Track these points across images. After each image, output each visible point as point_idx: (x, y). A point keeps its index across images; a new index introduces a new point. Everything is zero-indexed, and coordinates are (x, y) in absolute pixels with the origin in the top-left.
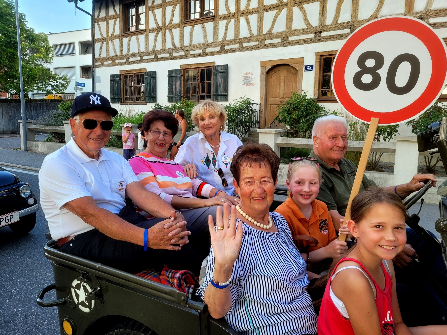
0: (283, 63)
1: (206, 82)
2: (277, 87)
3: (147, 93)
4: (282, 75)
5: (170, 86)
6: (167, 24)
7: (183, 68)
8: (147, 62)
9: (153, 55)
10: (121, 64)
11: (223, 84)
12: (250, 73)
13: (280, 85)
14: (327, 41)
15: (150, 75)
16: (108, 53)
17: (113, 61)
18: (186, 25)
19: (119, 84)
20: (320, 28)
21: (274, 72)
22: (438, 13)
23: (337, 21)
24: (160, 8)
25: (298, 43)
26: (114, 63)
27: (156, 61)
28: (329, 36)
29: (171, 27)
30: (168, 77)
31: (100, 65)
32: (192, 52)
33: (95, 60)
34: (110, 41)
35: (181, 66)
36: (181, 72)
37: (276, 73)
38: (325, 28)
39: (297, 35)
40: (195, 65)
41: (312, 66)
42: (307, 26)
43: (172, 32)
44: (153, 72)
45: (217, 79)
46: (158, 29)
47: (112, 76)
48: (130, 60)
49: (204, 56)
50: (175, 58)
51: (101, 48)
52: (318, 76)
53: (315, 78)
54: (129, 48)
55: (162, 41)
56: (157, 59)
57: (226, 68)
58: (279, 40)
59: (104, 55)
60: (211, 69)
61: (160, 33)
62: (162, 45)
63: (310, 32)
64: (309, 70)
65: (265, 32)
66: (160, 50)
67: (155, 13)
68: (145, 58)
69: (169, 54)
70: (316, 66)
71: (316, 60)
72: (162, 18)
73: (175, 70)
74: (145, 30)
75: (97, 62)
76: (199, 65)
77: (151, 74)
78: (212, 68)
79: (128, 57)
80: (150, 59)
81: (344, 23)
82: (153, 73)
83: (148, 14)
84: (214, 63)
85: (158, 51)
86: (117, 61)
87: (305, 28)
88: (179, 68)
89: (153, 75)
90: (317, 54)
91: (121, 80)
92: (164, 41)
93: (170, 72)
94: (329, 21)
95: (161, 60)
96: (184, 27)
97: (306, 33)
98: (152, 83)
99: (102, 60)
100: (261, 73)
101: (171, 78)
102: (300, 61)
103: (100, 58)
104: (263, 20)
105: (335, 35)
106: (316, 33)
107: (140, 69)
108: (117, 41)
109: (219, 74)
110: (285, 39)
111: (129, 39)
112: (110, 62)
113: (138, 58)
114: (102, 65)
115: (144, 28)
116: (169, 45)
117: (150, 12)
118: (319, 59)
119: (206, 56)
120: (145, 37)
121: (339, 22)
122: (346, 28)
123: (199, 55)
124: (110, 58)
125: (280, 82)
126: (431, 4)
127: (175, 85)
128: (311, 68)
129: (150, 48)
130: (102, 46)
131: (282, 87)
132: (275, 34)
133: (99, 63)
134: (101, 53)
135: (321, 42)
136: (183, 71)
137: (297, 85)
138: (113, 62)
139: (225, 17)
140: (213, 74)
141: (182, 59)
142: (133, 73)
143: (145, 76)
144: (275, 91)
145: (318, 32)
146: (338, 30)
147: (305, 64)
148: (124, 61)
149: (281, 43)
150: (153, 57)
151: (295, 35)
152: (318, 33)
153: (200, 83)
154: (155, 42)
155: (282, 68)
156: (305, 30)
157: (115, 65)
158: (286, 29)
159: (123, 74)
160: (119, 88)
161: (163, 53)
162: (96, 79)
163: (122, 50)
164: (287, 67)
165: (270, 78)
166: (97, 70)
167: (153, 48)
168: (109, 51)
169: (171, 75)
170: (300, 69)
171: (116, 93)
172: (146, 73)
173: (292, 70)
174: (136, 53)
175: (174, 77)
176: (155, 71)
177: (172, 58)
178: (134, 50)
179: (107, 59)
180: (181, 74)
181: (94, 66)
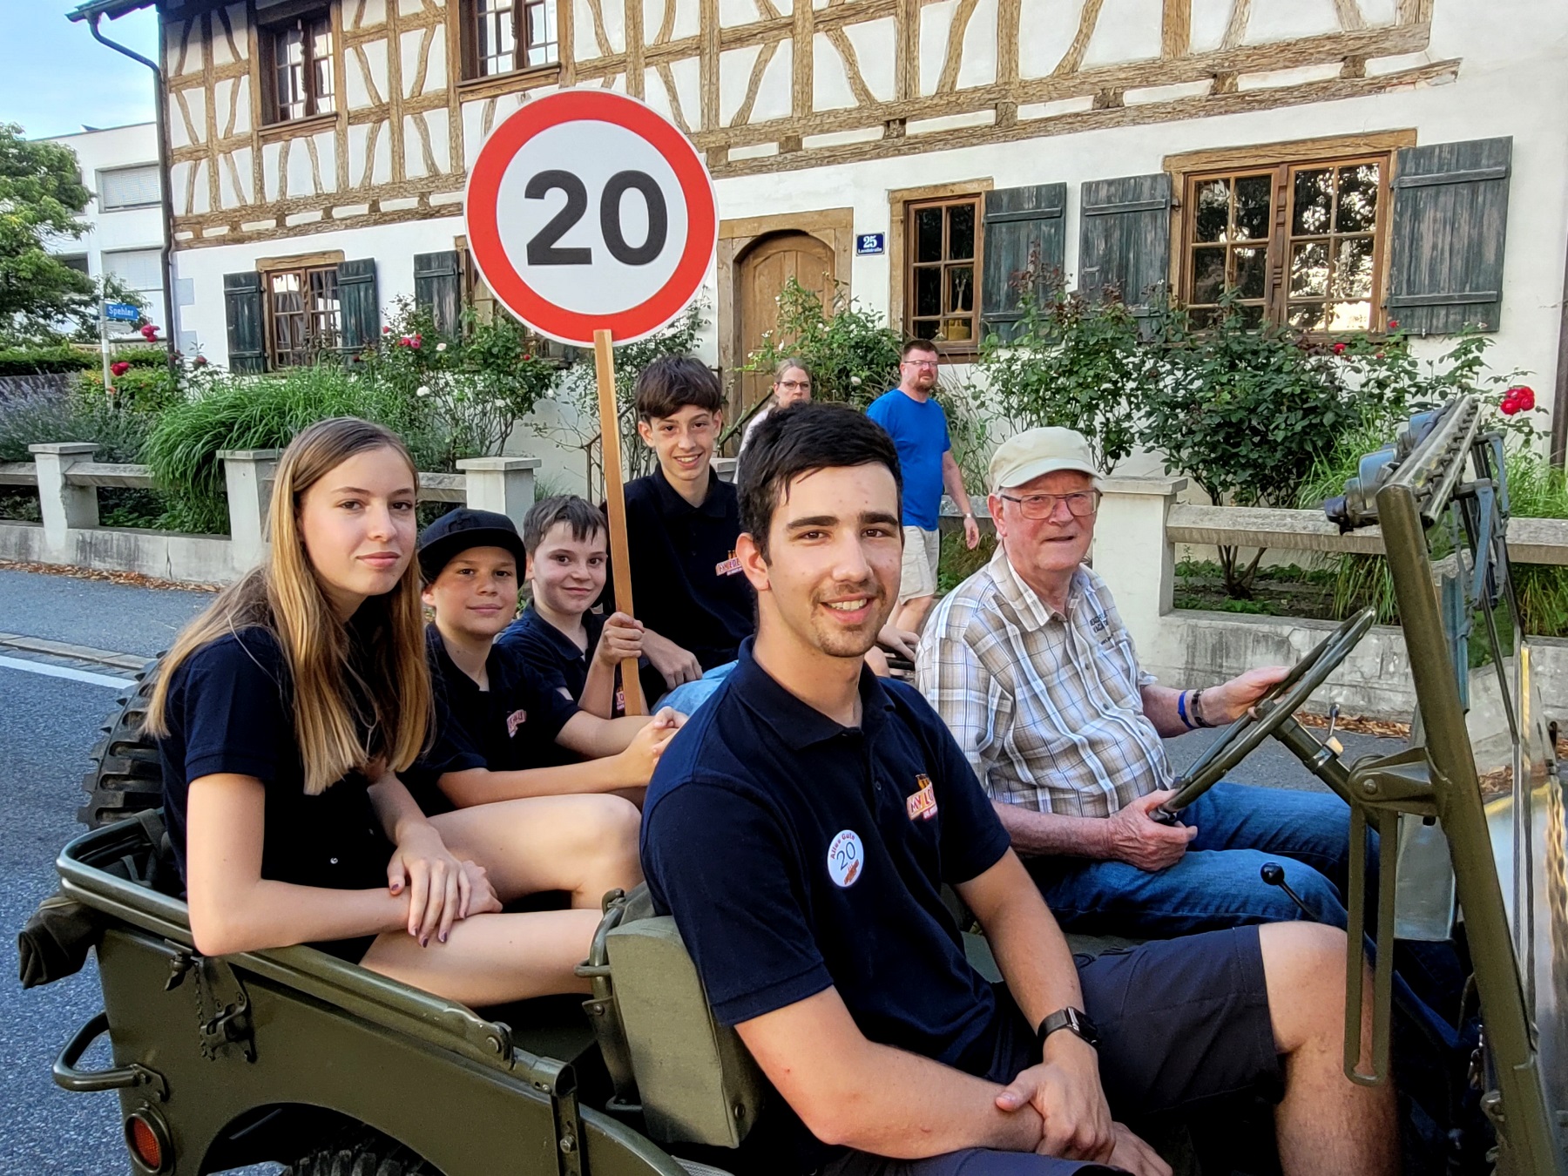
0: (787, 227)
3: (349, 334)
6: (406, 95)
8: (347, 227)
9: (365, 203)
10: (259, 236)
14: (925, 151)
15: (357, 273)
16: (215, 199)
17: (235, 227)
18: (470, 97)
19: (256, 307)
20: (902, 106)
21: (761, 258)
22: (1263, 56)
23: (954, 83)
24: (382, 38)
25: (832, 157)
26: (236, 233)
27: (376, 223)
28: (931, 135)
29: (419, 105)
30: (416, 278)
31: (192, 240)
33: (174, 223)
34: (221, 157)
35: (457, 238)
36: (458, 261)
37: (767, 261)
38: (917, 106)
39: (828, 131)
41: (880, 238)
42: (860, 101)
43: (422, 120)
44: (365, 261)
46: (379, 113)
47: (232, 280)
48: (291, 221)
50: (438, 212)
51: (191, 183)
52: (900, 272)
53: (891, 276)
54: (283, 179)
55: (393, 152)
56: (377, 217)
58: (771, 149)
59: (202, 206)
61: (386, 123)
62: (393, 168)
63: (871, 120)
64: (872, 250)
65: (725, 120)
66: (387, 184)
67: (364, 54)
68: (337, 213)
69: (417, 199)
70: (891, 237)
71: (892, 215)
72: (390, 72)
73: (438, 254)
74: (336, 115)
75: (182, 231)
77: (358, 269)
79: (281, 213)
80: (356, 216)
81: (976, 89)
82: (366, 266)
83: (343, 61)
85: (381, 188)
86: (246, 227)
87: (853, 106)
88: (453, 248)
89: (366, 273)
90: (893, 196)
91: (262, 292)
92: (398, 156)
93: (422, 261)
94: (927, 85)
95: (392, 221)
96: (461, 104)
97: (856, 124)
98: (362, 298)
99: (199, 223)
100: (718, 263)
101: (426, 283)
102: (842, 219)
103: (189, 215)
104: (718, 79)
105: (947, 132)
106: (888, 124)
107: (324, 253)
108: (244, 157)
110: (792, 144)
111: (283, 148)
112: (224, 230)
113: (317, 215)
114: (199, 241)
115: (334, 109)
116: (415, 168)
117: (349, 53)
118: (902, 213)
120: (337, 140)
121: (958, 87)
122: (981, 107)
124: (223, 215)
126: (1242, 25)
127: (441, 305)
128: (875, 243)
129: (355, 182)
130: (194, 172)
132: (757, 127)
133: (188, 235)
134: (192, 197)
135: (905, 154)
136: (463, 256)
138: (235, 229)
139: (596, 68)
141: (461, 214)
142: (300, 268)
143: (341, 278)
145: (894, 120)
146: (958, 113)
147: (859, 230)
148: (271, 224)
149: (779, 159)
150: (364, 209)
151: (822, 132)
152: (895, 122)
154: (368, 157)
155: (785, 243)
156: (854, 114)
157: (241, 240)
158: (793, 109)
159: (268, 272)
160: (257, 316)
161: (396, 197)
162: (179, 291)
163: (262, 188)
164: (803, 240)
165: (751, 279)
166: (181, 258)
167: (365, 178)
168: (218, 188)
169: (425, 273)
170: (841, 248)
171: (248, 338)
172: (344, 266)
173: (820, 250)
174: (306, 198)
175: (435, 281)
176: (372, 259)
177: (427, 213)
178: (300, 187)
179: (213, 221)
180: (459, 267)
181: (172, 244)
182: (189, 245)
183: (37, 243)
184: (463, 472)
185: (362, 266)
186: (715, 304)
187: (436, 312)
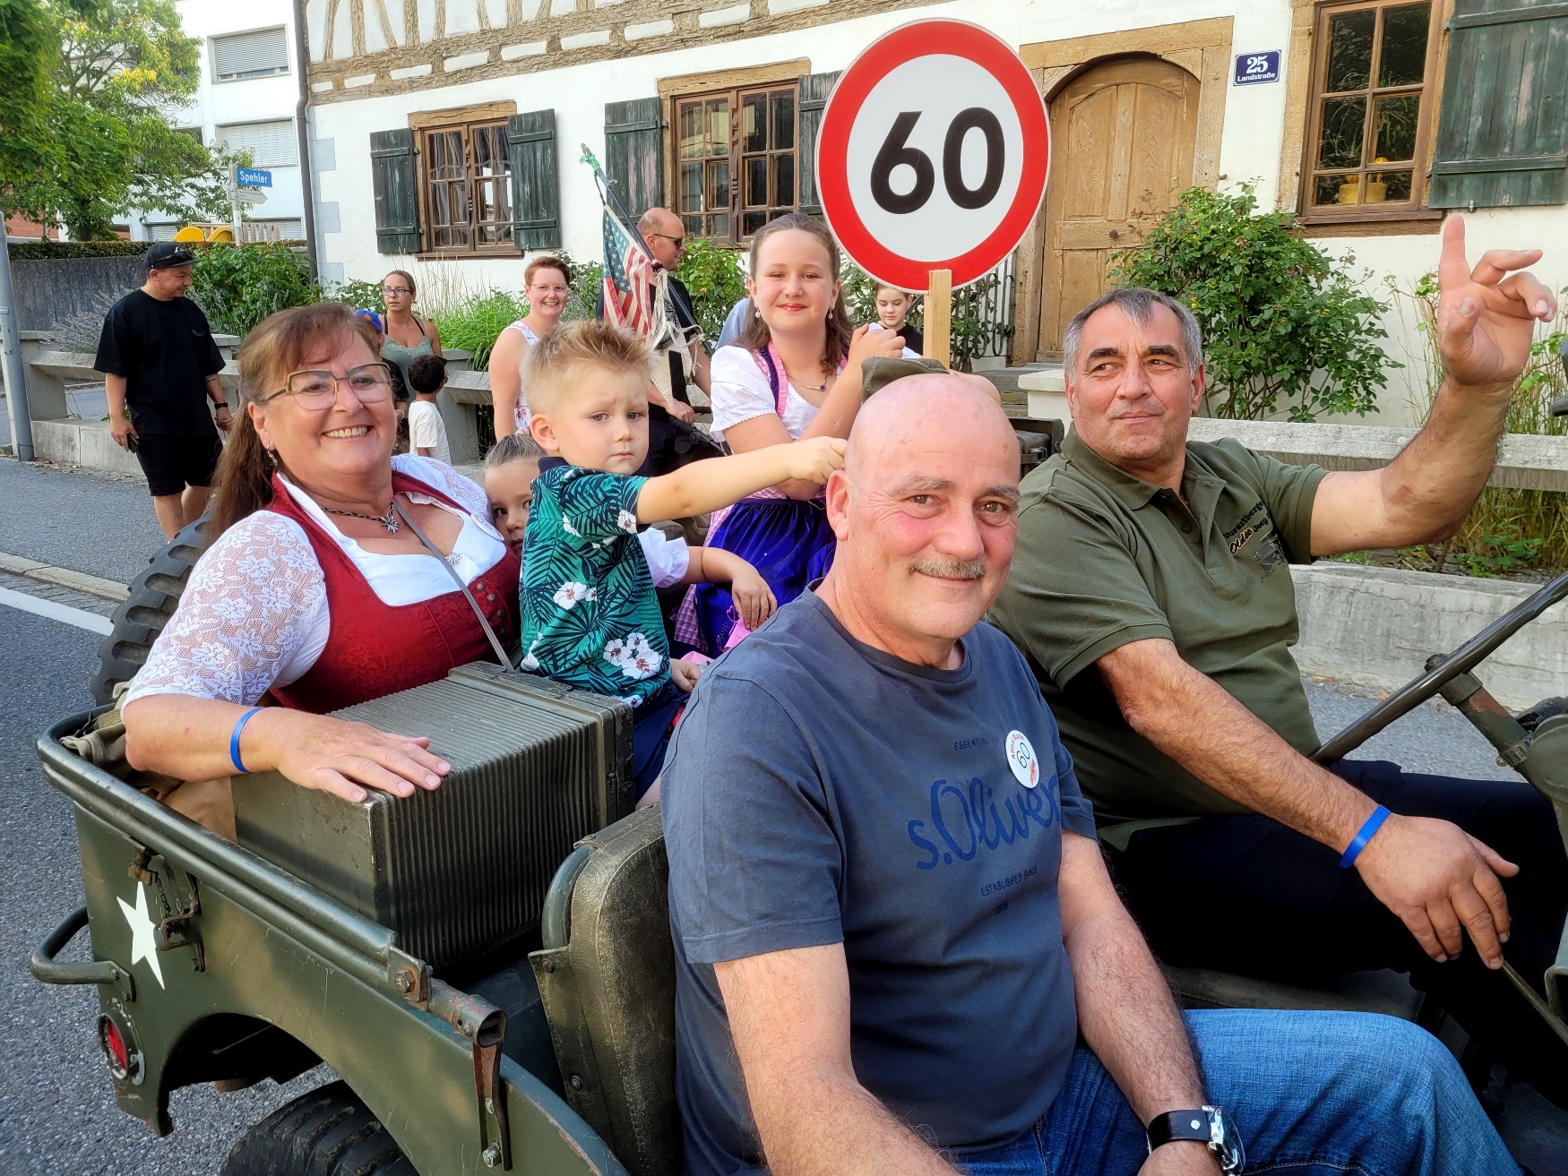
0: (1127, 50)
1: (771, 151)
2: (1093, 169)
3: (521, 206)
4: (1121, 109)
5: (615, 177)
7: (671, 93)
8: (519, 71)
9: (542, 39)
10: (412, 85)
13: (1108, 155)
15: (533, 129)
16: (358, 38)
17: (382, 74)
19: (409, 173)
21: (1082, 97)
26: (383, 82)
27: (556, 65)
30: (607, 134)
31: (331, 92)
32: (707, 20)
33: (311, 70)
35: (661, 81)
36: (661, 112)
37: (1091, 100)
40: (722, 77)
41: (1273, 59)
44: (542, 114)
47: (379, 140)
48: (450, 65)
49: (759, 35)
50: (634, 48)
51: (331, 21)
52: (1300, 108)
53: (1287, 115)
54: (441, 12)
56: (558, 57)
59: (343, 49)
60: (791, 91)
64: (1259, 77)
66: (570, 14)
68: (508, 53)
69: (608, 32)
70: (1291, 56)
71: (1295, 24)
73: (636, 103)
75: (320, 81)
76: (739, 76)
77: (534, 124)
78: (797, 88)
79: (438, 51)
80: (530, 58)
82: (543, 121)
85: (562, 20)
88: (654, 94)
89: (543, 128)
91: (416, 155)
93: (616, 112)
95: (575, 62)
98: (539, 162)
99: (339, 70)
101: (620, 140)
102: (1216, 34)
103: (329, 61)
107: (491, 105)
112: (370, 78)
113: (481, 57)
114: (340, 93)
118: (1311, 21)
119: (768, 32)
123: (737, 29)
124: (369, 60)
125: (1110, 140)
127: (638, 169)
128: (1266, 65)
129: (530, 10)
130: (333, 9)
131: (1120, 166)
133: (327, 86)
134: (331, 38)
136: (667, 104)
137: (1196, 154)
138: (382, 77)
140: (801, 116)
141: (664, 50)
142: (461, 124)
143: (512, 136)
144: (1085, 186)
147: (1241, 47)
148: (426, 69)
150: (540, 47)
153: (744, 158)
155: (1120, 73)
157: (389, 90)
159: (422, 130)
160: (410, 187)
161: (582, 30)
162: (319, 155)
163: (415, 25)
164: (1152, 66)
165: (1064, 123)
166: (320, 114)
167: (542, 7)
168: (362, 27)
169: (619, 126)
170: (1211, 74)
171: (399, 210)
172: (516, 120)
174: (469, 35)
175: (631, 137)
176: (552, 111)
177: (622, 51)
178: (462, 21)
179: (355, 68)
180: (661, 119)
181: (308, 98)
182: (328, 98)
185: (538, 119)
187: (632, 176)
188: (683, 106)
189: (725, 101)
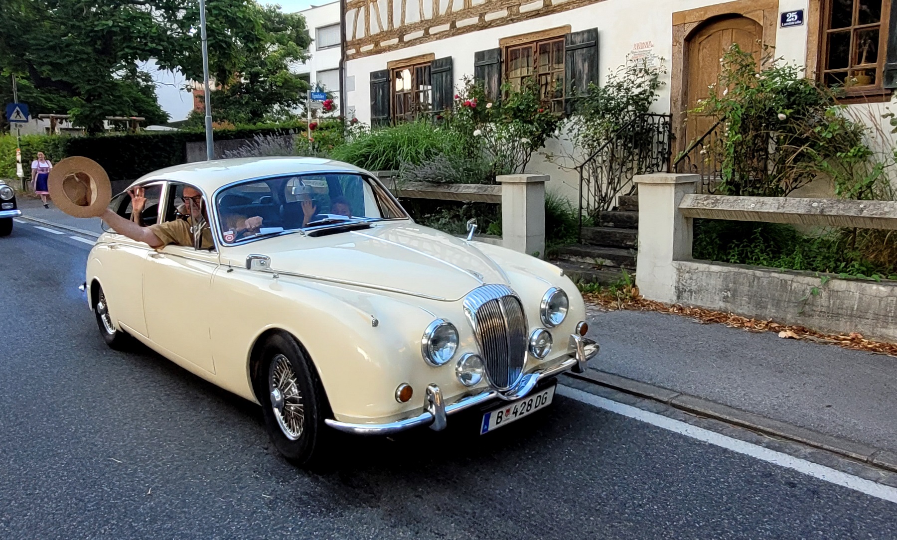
0: (726, 12)
1: (552, 71)
3: (435, 103)
4: (724, 41)
7: (505, 45)
8: (437, 39)
9: (447, 23)
10: (389, 48)
11: (587, 75)
12: (648, 44)
15: (442, 66)
16: (367, 29)
17: (377, 44)
19: (386, 90)
21: (705, 37)
26: (377, 48)
27: (453, 35)
30: (475, 66)
31: (355, 54)
32: (523, 9)
33: (346, 45)
35: (501, 40)
36: (501, 54)
37: (709, 38)
40: (530, 36)
41: (800, 14)
44: (447, 59)
45: (573, 63)
47: (374, 75)
48: (407, 38)
49: (547, 15)
50: (490, 24)
51: (356, 21)
52: (815, 37)
53: (808, 40)
54: (404, 14)
56: (455, 31)
57: (594, 35)
59: (361, 34)
60: (562, 41)
64: (793, 23)
66: (461, 11)
68: (432, 31)
69: (478, 18)
70: (810, 12)
73: (489, 51)
75: (350, 49)
76: (537, 35)
77: (443, 64)
78: (564, 39)
79: (402, 32)
80: (442, 32)
84: (569, 27)
85: (457, 13)
86: (383, 44)
88: (497, 46)
89: (448, 63)
91: (390, 81)
93: (479, 56)
95: (463, 33)
98: (444, 82)
99: (358, 43)
100: (673, 42)
101: (481, 69)
102: (770, 2)
103: (354, 40)
107: (424, 56)
109: (579, 51)
112: (371, 47)
113: (420, 33)
114: (358, 54)
119: (552, 13)
123: (537, 12)
124: (371, 38)
127: (489, 82)
128: (796, 17)
129: (442, 11)
130: (357, 14)
133: (353, 51)
134: (356, 29)
136: (504, 51)
140: (566, 54)
141: (504, 25)
142: (411, 65)
143: (432, 70)
147: (783, 8)
148: (395, 41)
150: (446, 27)
153: (539, 75)
155: (724, 24)
157: (380, 51)
159: (393, 69)
160: (386, 97)
161: (466, 18)
162: (347, 83)
163: (392, 20)
164: (738, 21)
165: (696, 50)
166: (349, 64)
167: (448, 8)
168: (369, 23)
169: (481, 63)
170: (769, 23)
171: (381, 109)
172: (435, 62)
173: (751, 27)
174: (415, 23)
175: (486, 68)
176: (451, 57)
177: (484, 26)
178: (412, 18)
179: (366, 42)
180: (501, 58)
181: (345, 57)
182: (354, 57)
183: (286, 67)
184: (500, 183)
185: (444, 61)
186: (669, 70)
187: (486, 86)
188: (512, 51)
189: (531, 47)
